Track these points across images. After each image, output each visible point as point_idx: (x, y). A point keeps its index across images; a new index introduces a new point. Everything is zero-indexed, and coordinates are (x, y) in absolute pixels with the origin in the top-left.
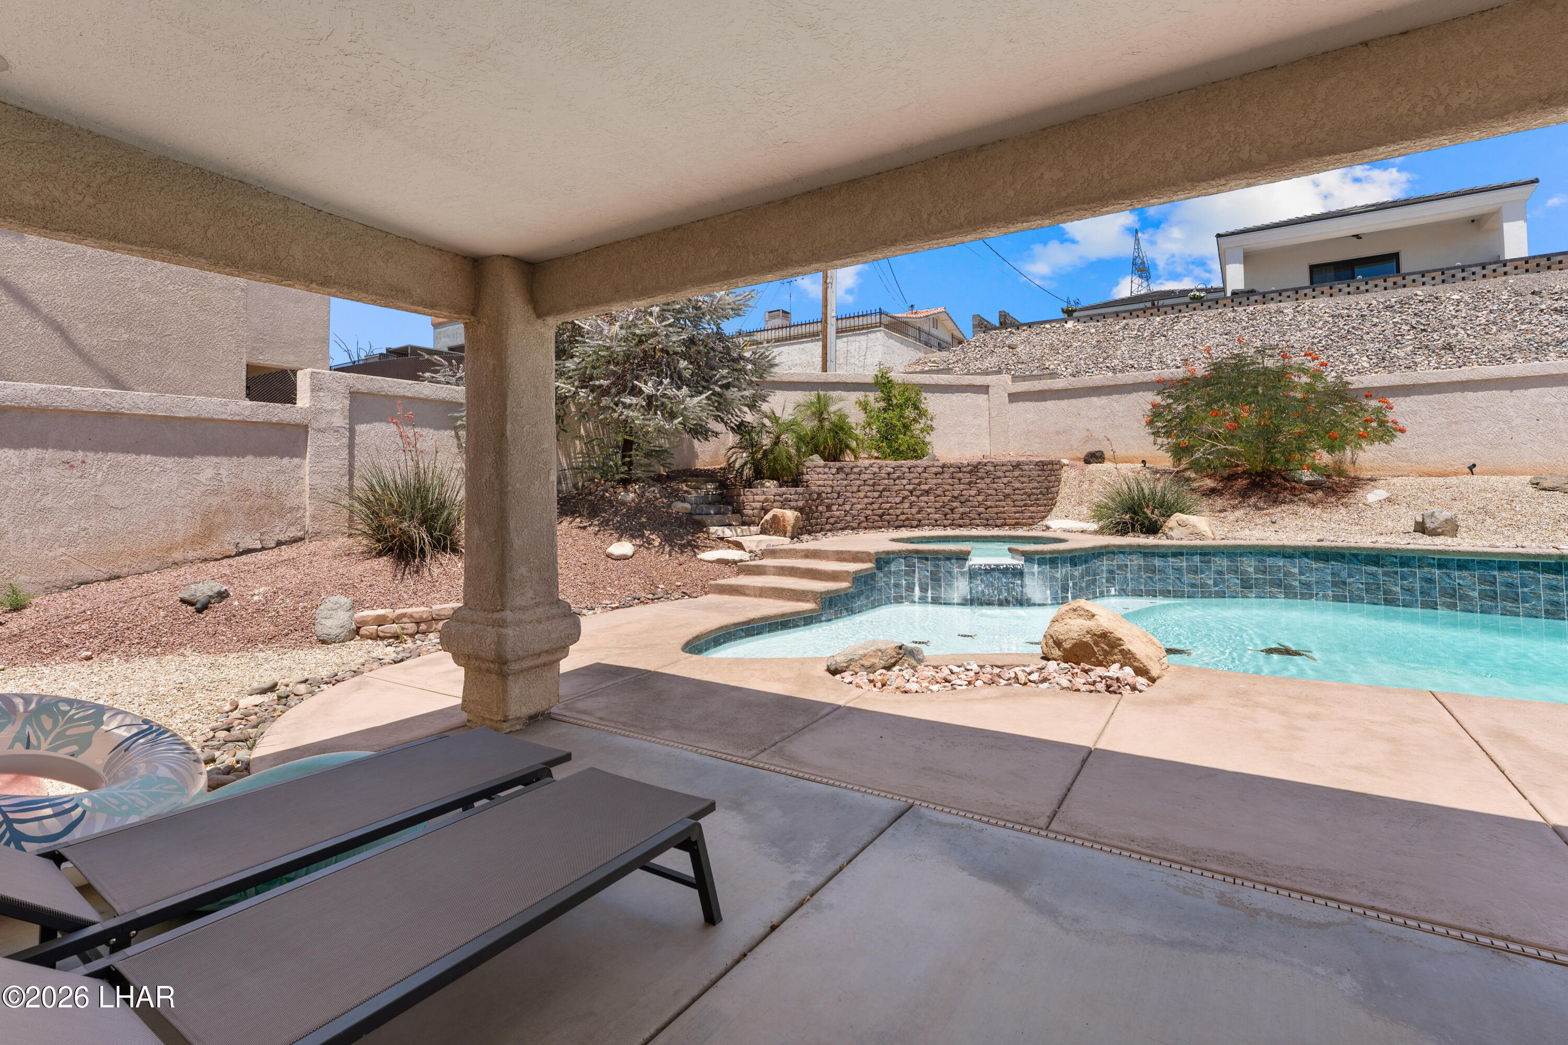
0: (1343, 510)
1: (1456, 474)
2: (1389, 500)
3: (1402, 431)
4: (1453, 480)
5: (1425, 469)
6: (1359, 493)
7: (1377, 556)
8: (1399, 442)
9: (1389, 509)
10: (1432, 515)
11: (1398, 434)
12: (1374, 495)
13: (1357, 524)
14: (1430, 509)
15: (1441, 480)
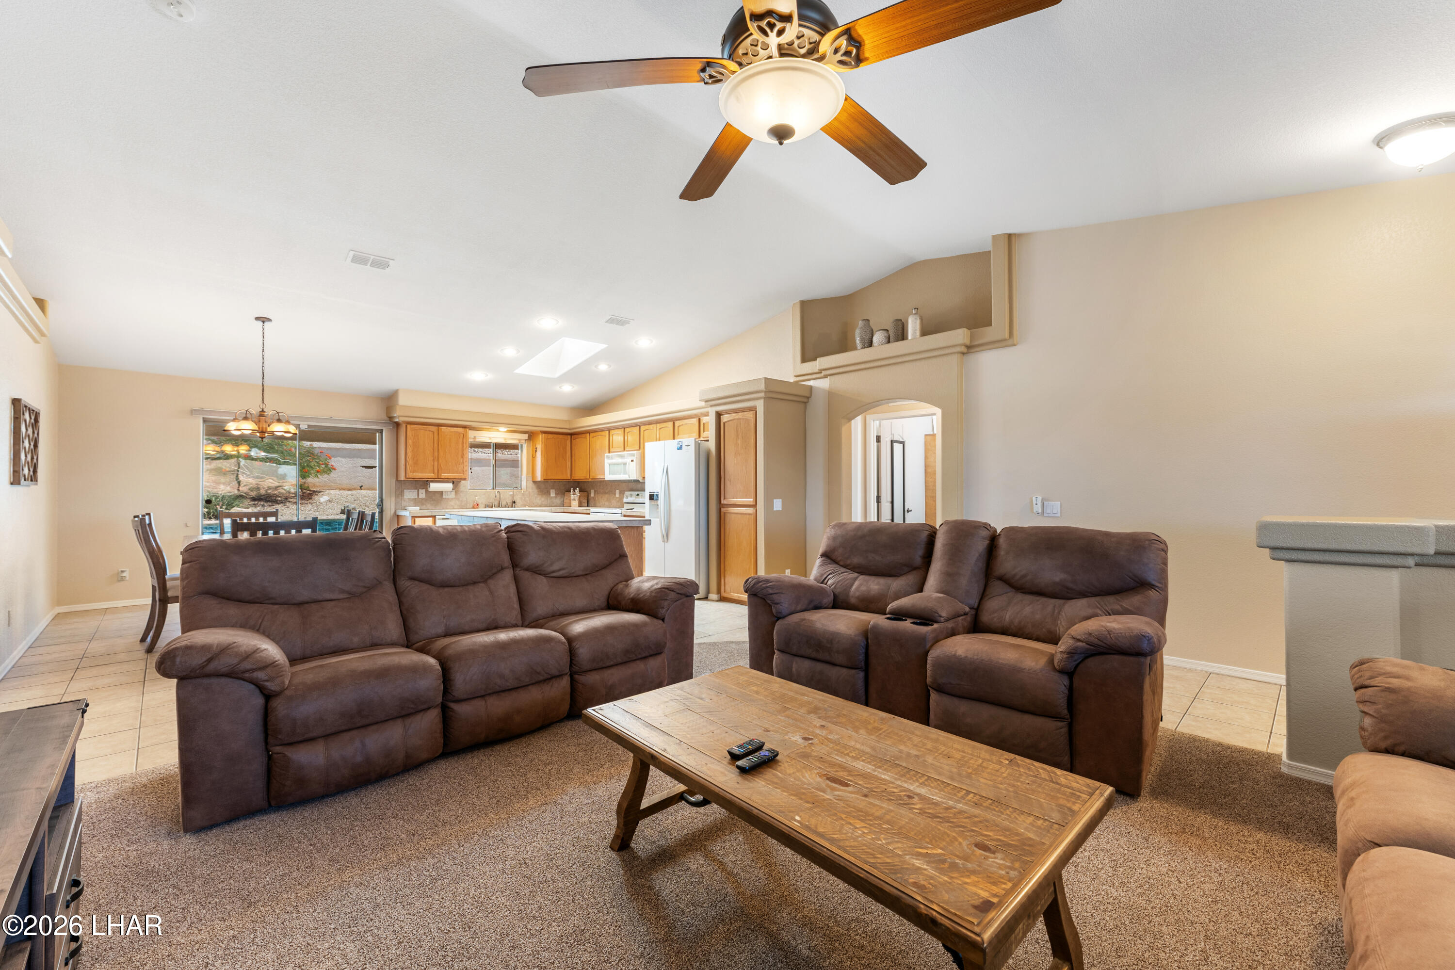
0: (310, 506)
1: (355, 489)
2: (329, 501)
3: (335, 469)
4: (354, 492)
5: (343, 487)
6: (315, 497)
7: (330, 523)
8: (333, 474)
9: (330, 505)
10: (348, 507)
11: (333, 471)
12: (323, 499)
13: (317, 511)
14: (346, 505)
15: (349, 492)
